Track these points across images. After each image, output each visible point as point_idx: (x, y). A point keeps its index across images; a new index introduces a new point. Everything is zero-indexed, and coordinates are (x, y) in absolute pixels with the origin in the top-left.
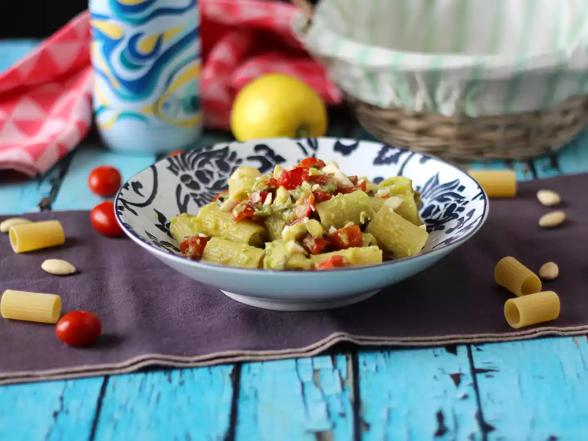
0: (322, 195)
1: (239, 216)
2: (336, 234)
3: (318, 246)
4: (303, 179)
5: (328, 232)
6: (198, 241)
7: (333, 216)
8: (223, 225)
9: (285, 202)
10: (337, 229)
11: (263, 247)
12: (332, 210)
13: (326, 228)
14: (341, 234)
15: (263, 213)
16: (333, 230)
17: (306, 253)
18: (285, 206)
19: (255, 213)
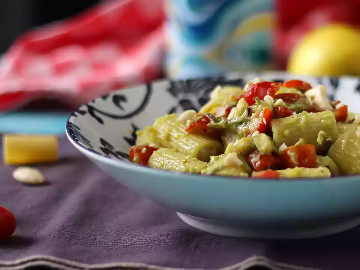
0: (283, 111)
1: (191, 127)
2: (285, 152)
3: (261, 162)
4: (268, 93)
5: (278, 148)
6: (144, 150)
7: (287, 132)
8: (175, 134)
9: (242, 115)
10: (288, 146)
11: (208, 160)
12: (288, 126)
13: (277, 145)
14: (291, 151)
15: (217, 125)
16: (283, 147)
17: (248, 168)
18: (240, 119)
19: (208, 125)
